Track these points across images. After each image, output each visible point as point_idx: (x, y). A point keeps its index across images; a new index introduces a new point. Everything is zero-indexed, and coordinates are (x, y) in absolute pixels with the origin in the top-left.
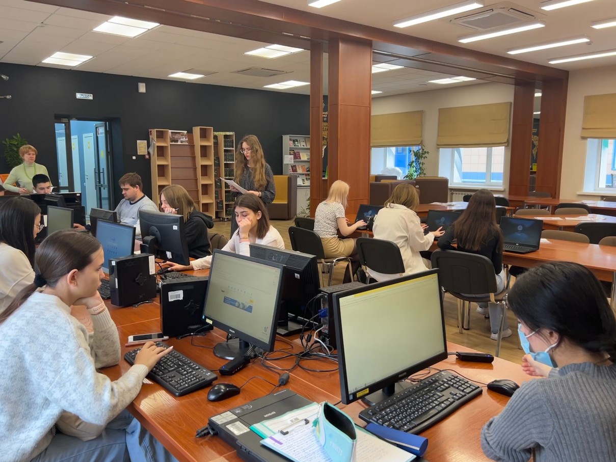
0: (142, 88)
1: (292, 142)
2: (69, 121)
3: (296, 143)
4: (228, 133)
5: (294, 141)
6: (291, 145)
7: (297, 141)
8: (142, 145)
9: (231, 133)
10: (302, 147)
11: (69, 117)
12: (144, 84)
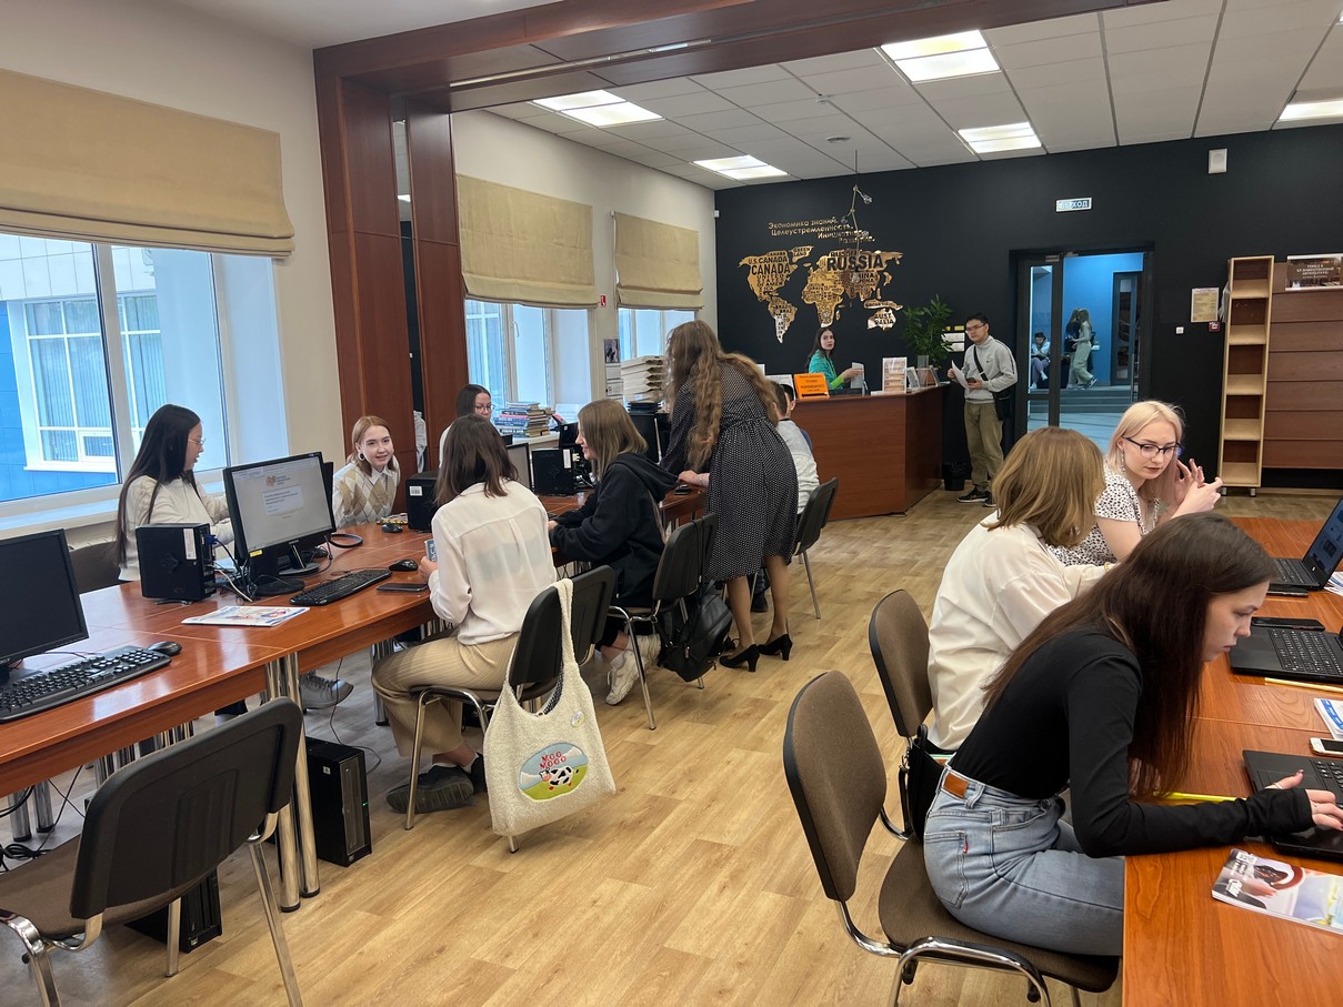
0: (1218, 162)
2: (1062, 258)
8: (1205, 300)
11: (1061, 252)
12: (1224, 152)
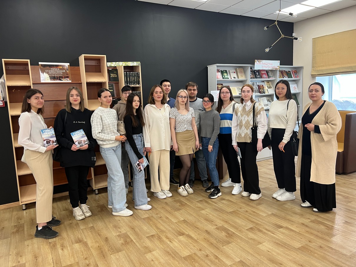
1: (220, 74)
3: (225, 74)
4: (130, 64)
5: (222, 72)
6: (219, 77)
7: (226, 72)
9: (135, 64)
10: (233, 79)
